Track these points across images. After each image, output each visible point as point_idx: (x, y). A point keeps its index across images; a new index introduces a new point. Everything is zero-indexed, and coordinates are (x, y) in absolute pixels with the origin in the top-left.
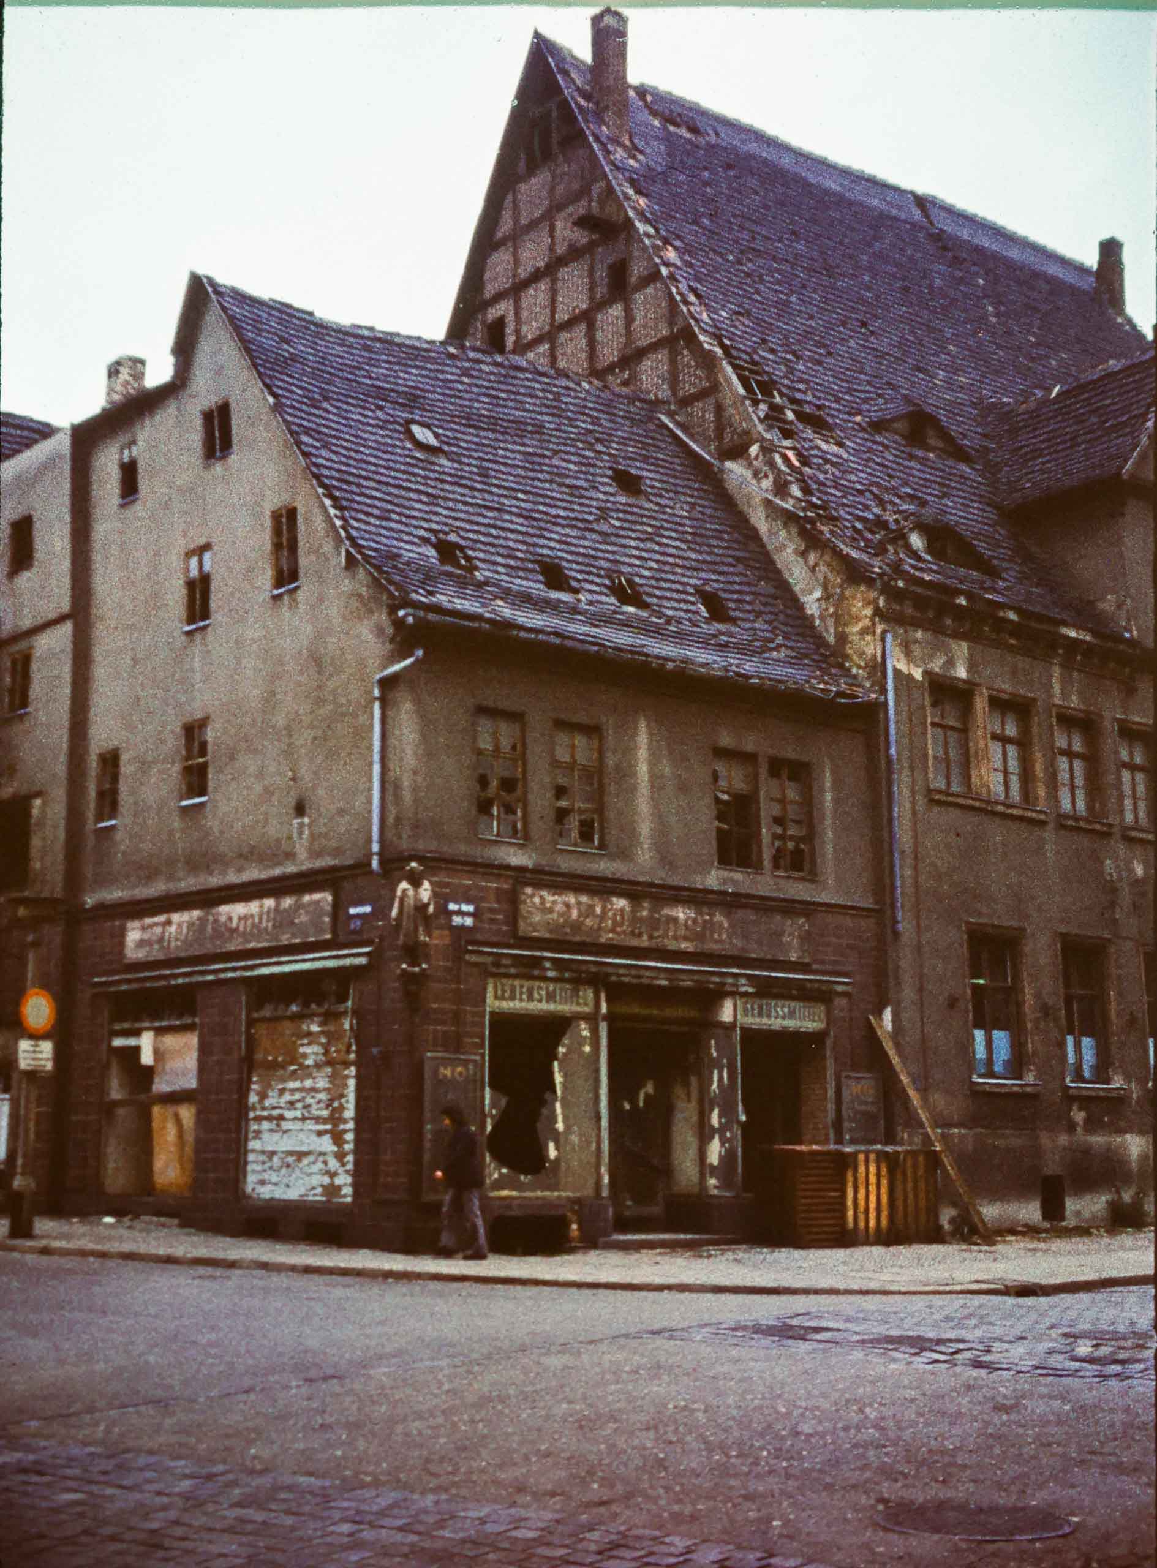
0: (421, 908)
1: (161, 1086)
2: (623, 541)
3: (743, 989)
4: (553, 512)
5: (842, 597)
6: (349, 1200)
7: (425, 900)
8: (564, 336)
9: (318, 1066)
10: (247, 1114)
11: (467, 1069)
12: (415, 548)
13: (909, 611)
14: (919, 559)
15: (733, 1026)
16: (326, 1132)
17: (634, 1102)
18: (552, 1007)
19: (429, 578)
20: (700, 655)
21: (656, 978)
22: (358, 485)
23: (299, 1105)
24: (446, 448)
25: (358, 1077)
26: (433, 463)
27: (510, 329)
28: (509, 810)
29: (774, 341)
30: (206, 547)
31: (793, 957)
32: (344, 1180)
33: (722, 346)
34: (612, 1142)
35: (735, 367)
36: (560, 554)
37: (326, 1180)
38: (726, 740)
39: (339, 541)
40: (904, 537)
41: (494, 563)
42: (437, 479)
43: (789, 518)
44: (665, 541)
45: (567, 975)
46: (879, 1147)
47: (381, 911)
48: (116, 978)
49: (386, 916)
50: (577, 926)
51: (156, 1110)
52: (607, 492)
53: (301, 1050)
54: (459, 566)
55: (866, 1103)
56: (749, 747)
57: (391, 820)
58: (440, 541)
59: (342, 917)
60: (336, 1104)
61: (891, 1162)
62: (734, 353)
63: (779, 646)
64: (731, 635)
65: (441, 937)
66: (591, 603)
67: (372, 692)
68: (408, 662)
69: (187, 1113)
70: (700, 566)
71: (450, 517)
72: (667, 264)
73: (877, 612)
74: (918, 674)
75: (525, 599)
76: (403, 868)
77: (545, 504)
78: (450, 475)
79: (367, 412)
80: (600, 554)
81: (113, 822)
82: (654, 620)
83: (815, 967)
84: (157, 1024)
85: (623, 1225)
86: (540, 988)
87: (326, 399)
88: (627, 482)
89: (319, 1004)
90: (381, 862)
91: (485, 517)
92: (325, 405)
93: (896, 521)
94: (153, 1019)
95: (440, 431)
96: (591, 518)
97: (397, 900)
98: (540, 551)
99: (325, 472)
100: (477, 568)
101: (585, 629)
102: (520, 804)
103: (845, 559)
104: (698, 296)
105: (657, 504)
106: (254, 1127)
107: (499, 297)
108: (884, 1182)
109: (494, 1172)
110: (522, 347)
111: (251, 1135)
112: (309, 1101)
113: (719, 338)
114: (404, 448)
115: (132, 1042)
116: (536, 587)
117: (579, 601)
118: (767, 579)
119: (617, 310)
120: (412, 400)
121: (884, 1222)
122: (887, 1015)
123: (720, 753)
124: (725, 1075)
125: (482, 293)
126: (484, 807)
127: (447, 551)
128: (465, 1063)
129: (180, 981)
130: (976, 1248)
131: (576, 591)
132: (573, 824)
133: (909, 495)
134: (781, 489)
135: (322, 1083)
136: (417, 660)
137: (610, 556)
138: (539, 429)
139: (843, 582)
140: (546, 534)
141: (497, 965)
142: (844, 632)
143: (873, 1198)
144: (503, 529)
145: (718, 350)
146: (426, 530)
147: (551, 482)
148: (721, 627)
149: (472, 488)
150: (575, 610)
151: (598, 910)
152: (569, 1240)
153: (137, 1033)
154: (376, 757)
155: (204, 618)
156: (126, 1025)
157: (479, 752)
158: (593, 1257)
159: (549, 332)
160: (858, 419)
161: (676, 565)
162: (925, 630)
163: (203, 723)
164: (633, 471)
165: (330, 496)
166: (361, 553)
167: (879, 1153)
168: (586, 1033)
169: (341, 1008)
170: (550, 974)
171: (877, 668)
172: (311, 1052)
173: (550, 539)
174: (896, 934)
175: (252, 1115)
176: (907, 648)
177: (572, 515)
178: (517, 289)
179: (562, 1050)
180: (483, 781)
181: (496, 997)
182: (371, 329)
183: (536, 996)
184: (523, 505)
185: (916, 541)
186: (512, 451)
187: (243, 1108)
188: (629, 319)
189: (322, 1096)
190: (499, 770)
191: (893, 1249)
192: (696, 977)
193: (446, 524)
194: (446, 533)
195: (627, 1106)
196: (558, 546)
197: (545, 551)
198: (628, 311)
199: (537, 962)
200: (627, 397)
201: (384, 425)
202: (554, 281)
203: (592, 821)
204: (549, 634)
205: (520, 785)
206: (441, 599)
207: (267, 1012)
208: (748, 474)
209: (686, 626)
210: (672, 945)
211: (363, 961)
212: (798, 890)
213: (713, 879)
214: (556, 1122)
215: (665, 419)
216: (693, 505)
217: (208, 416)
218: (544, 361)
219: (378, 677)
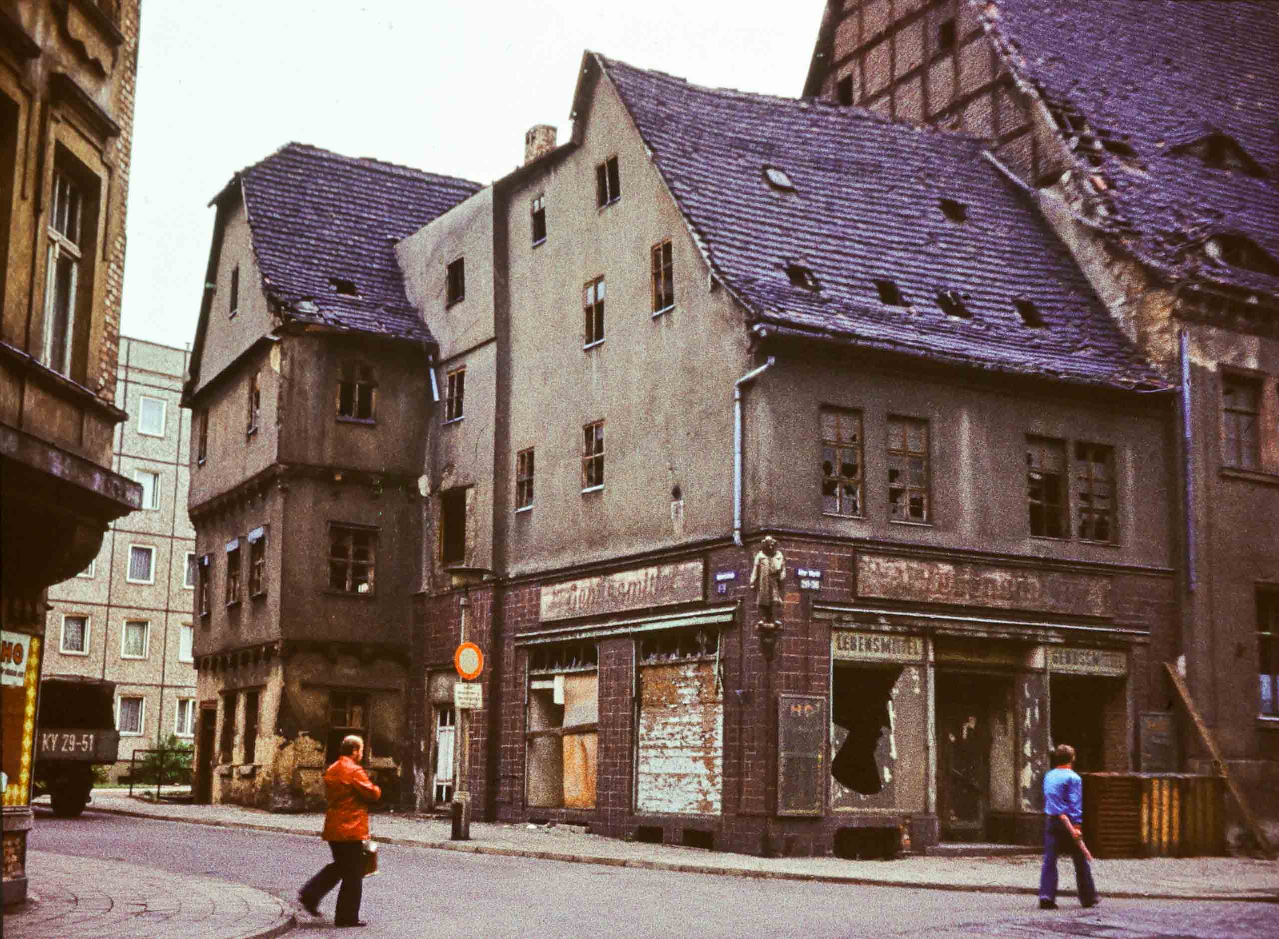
0: (776, 574)
1: (570, 720)
2: (948, 261)
3: (1053, 640)
4: (890, 238)
5: (1142, 303)
6: (719, 813)
7: (779, 567)
8: (903, 88)
9: (693, 705)
10: (637, 743)
11: (815, 708)
12: (771, 273)
13: (1203, 311)
14: (1216, 266)
15: (1043, 671)
16: (701, 758)
17: (959, 735)
18: (886, 655)
19: (781, 296)
20: (1018, 356)
21: (978, 631)
22: (723, 222)
23: (678, 736)
24: (796, 187)
25: (726, 714)
26: (786, 201)
27: (856, 86)
28: (850, 491)
29: (1084, 81)
30: (599, 279)
31: (1097, 612)
32: (715, 798)
33: (1037, 88)
34: (939, 766)
35: (1049, 106)
36: (895, 274)
37: (701, 797)
38: (1038, 427)
39: (706, 269)
40: (1201, 246)
41: (837, 283)
42: (789, 215)
43: (1096, 235)
44: (986, 259)
45: (899, 629)
46: (1172, 774)
47: (741, 577)
48: (535, 633)
49: (746, 582)
50: (908, 589)
51: (566, 739)
52: (936, 219)
53: (680, 691)
54: (806, 286)
55: (1161, 737)
56: (1058, 434)
57: (749, 500)
58: (792, 266)
59: (711, 584)
60: (707, 736)
61: (1183, 788)
62: (1049, 94)
63: (1086, 346)
64: (1043, 338)
65: (794, 598)
66: (920, 314)
67: (734, 395)
68: (763, 368)
69: (590, 741)
70: (1017, 279)
71: (799, 246)
72: (990, 21)
73: (1175, 314)
74: (1211, 366)
75: (864, 313)
76: (760, 541)
77: (881, 232)
78: (801, 211)
79: (730, 161)
80: (928, 273)
81: (529, 507)
82: (974, 327)
83: (1117, 621)
84: (566, 670)
85: (949, 835)
86: (876, 639)
87: (696, 150)
88: (954, 211)
89: (694, 654)
90: (743, 536)
91: (829, 244)
92: (695, 156)
93: (1194, 233)
94: (562, 666)
95: (793, 174)
96: (921, 242)
97: (755, 568)
98: (876, 271)
99: (695, 212)
100: (824, 289)
101: (914, 336)
102: (860, 486)
103: (1147, 268)
104: (1017, 46)
105: (981, 228)
106: (642, 753)
107: (847, 59)
108: (1176, 803)
109: (838, 791)
110: (866, 102)
111: (641, 760)
112: (686, 733)
113: (1034, 82)
114: (761, 189)
115: (546, 685)
116: (872, 301)
117: (910, 313)
118: (1077, 290)
119: (946, 64)
120: (770, 149)
121: (1175, 837)
122: (1181, 661)
123: (1032, 439)
124: (1037, 711)
125: (833, 56)
126: (828, 489)
127: (797, 274)
128: (813, 702)
129: (583, 635)
130: (1257, 861)
131: (908, 305)
132: (905, 501)
133: (1206, 210)
134: (1089, 210)
135: (696, 718)
136: (770, 367)
137: (936, 274)
138: (878, 167)
139: (1145, 288)
140: (883, 257)
141: (839, 620)
142: (1145, 332)
143: (1165, 817)
144: (846, 255)
145: (1035, 94)
146: (779, 257)
147: (887, 213)
148: (1037, 331)
149: (819, 221)
150: (907, 321)
151: (926, 575)
152: (901, 848)
153: (551, 677)
154: (738, 449)
155: (598, 338)
156: (543, 672)
157: (825, 443)
158: (921, 861)
159: (889, 87)
160: (1160, 145)
161: (995, 280)
162: (1219, 326)
163: (599, 424)
164: (961, 201)
165: (700, 232)
166: (724, 278)
167: (1171, 779)
168: (916, 677)
169: (712, 657)
170: (886, 628)
171: (1174, 362)
172: (688, 693)
173: (886, 262)
174: (1190, 593)
175: (641, 744)
176: (1202, 344)
177: (905, 240)
178: (862, 52)
179: (895, 691)
180: (828, 468)
181: (840, 648)
182: (735, 91)
183: (874, 647)
184: (863, 233)
185: (1212, 250)
186: (854, 187)
187: (634, 739)
188: (957, 70)
189: (697, 729)
190: (841, 457)
191: (1182, 861)
192: (1011, 630)
193: (796, 252)
194: (797, 260)
195: (953, 738)
196: (893, 267)
197: (882, 272)
198: (956, 63)
199: (874, 618)
200: (954, 138)
201: (745, 170)
202: (893, 43)
203: (922, 499)
204: (884, 341)
205: (859, 471)
206: (791, 315)
207: (653, 660)
208: (1060, 198)
209: (1003, 331)
210: (991, 603)
211: (728, 618)
212: (1103, 556)
213: (1028, 547)
214: (890, 750)
215: (987, 154)
216: (1011, 228)
217: (600, 170)
218: (886, 112)
219: (738, 381)
